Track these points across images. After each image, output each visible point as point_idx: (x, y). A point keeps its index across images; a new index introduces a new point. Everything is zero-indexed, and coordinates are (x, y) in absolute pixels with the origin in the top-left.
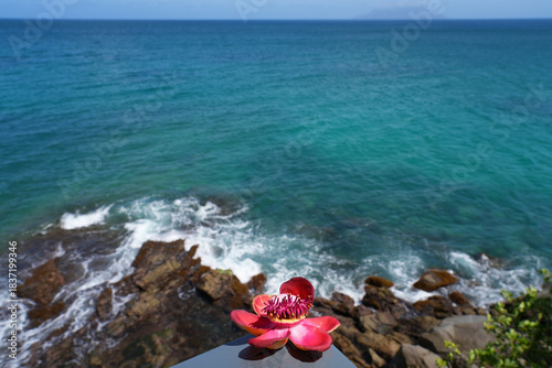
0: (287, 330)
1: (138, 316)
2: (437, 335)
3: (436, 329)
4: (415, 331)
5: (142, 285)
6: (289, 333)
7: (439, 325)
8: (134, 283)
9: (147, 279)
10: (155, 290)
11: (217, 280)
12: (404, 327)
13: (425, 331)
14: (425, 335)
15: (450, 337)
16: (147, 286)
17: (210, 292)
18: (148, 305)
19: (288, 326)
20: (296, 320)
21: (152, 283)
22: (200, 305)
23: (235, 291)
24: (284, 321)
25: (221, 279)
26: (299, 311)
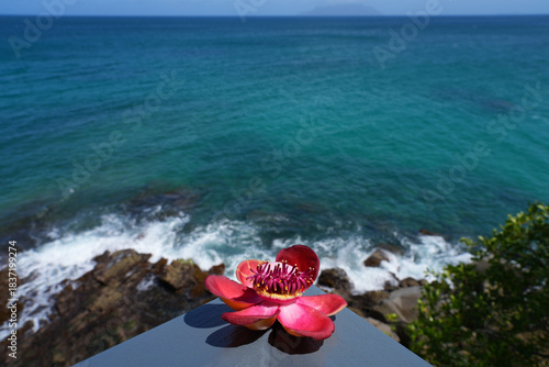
0: (276, 308)
1: (101, 310)
2: (386, 307)
3: (385, 301)
4: (367, 305)
5: (103, 279)
6: (278, 311)
7: (387, 298)
8: (95, 279)
9: (107, 274)
10: (117, 284)
11: (178, 270)
12: (356, 302)
13: (375, 304)
14: (376, 308)
15: (398, 307)
16: (108, 280)
17: (172, 282)
18: (110, 298)
21: (113, 277)
22: (163, 295)
23: (197, 279)
24: (275, 296)
25: (182, 269)
26: (294, 285)
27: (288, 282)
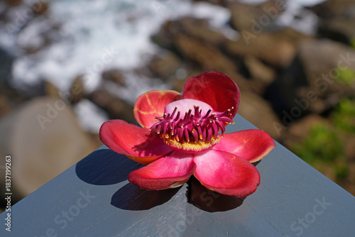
0: (189, 159)
6: (193, 165)
19: (193, 154)
20: (205, 146)
24: (188, 146)
26: (210, 131)
27: (203, 128)
